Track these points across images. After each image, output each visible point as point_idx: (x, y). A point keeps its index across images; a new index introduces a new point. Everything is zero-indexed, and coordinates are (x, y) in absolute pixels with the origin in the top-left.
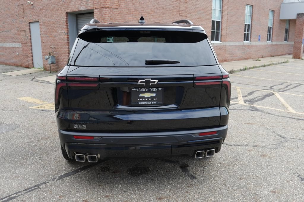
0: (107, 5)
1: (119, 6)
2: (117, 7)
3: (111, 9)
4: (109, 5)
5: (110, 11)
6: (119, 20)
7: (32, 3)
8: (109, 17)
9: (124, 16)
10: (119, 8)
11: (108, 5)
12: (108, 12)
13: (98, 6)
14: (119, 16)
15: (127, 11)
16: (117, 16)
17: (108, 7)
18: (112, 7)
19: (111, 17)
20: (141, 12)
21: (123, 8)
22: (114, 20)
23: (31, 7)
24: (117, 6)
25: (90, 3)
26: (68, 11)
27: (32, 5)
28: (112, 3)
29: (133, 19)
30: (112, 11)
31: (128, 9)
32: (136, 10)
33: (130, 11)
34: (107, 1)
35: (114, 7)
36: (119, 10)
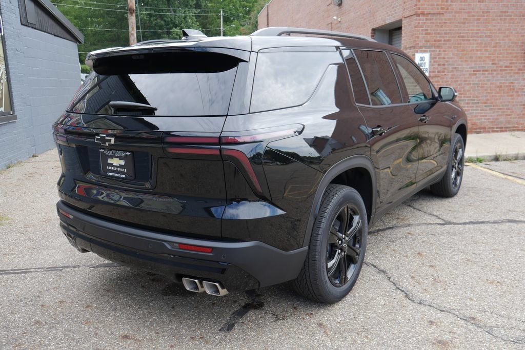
0: (420, 10)
1: (448, 9)
2: (442, 11)
3: (429, 15)
4: (426, 9)
5: (427, 19)
6: (445, 34)
7: (339, 19)
8: (422, 30)
9: (457, 26)
10: (446, 12)
11: (423, 9)
12: (420, 22)
13: (407, 14)
14: (445, 26)
15: (466, 16)
16: (442, 27)
17: (423, 14)
18: (432, 12)
19: (427, 30)
20: (500, 16)
21: (456, 12)
22: (434, 35)
23: (339, 25)
24: (442, 9)
25: (399, 9)
26: (375, 27)
27: (340, 22)
28: (432, 5)
29: (479, 30)
30: (430, 20)
31: (469, 12)
32: (487, 12)
33: (473, 16)
34: (421, 3)
35: (436, 11)
36: (448, 16)
